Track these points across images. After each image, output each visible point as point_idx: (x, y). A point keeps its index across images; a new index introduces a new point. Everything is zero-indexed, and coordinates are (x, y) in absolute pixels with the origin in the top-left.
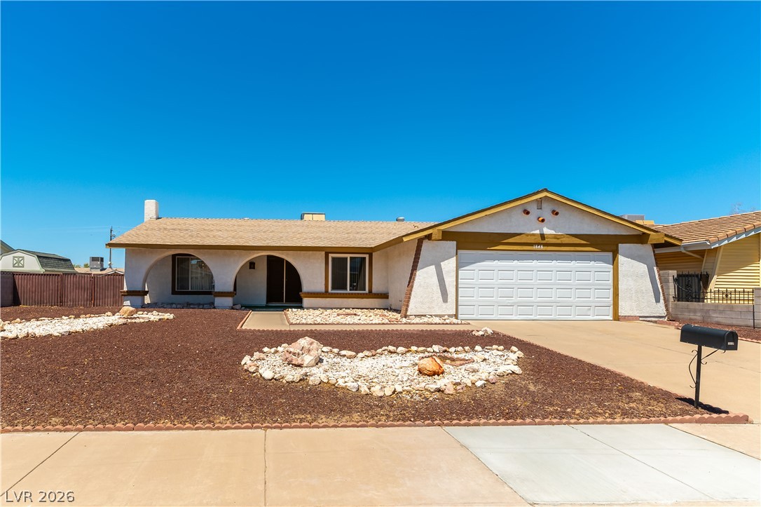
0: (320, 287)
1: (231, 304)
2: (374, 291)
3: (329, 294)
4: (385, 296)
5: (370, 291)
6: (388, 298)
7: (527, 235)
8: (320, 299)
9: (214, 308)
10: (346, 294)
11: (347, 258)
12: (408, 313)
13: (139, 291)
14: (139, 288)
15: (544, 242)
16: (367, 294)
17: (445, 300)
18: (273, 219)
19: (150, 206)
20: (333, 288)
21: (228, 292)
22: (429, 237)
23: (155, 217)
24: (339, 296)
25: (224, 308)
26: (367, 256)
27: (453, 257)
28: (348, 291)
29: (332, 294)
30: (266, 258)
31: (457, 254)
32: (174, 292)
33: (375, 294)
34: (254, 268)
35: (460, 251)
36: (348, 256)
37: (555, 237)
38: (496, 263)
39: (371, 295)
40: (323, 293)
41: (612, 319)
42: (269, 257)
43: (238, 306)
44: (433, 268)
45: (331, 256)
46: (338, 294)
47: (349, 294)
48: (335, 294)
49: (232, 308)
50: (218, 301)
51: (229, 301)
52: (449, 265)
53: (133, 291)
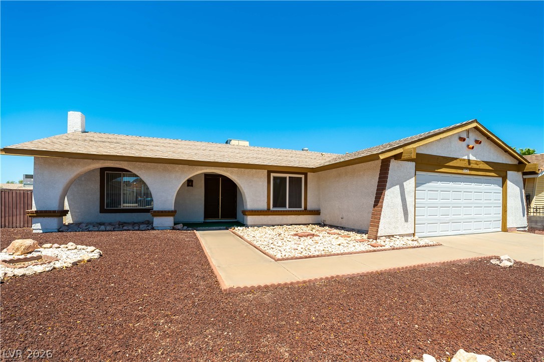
0: (263, 205)
1: (172, 224)
2: (309, 208)
3: (271, 211)
4: (317, 212)
5: (306, 208)
6: (320, 214)
7: (461, 160)
8: (263, 216)
9: (153, 229)
10: (286, 211)
11: (286, 178)
12: (379, 235)
13: (54, 212)
14: (54, 206)
15: (470, 167)
16: (303, 211)
17: (406, 220)
18: (205, 141)
19: (75, 119)
20: (274, 206)
21: (169, 212)
22: (398, 157)
23: (80, 130)
24: (280, 213)
25: (163, 229)
26: (303, 176)
27: (413, 177)
28: (287, 208)
29: (274, 211)
30: (203, 176)
31: (415, 175)
32: (102, 210)
33: (310, 211)
34: (192, 186)
35: (418, 173)
36: (288, 176)
37: (477, 163)
38: (439, 184)
39: (306, 212)
40: (266, 211)
41: (501, 230)
42: (207, 176)
43: (180, 226)
44: (398, 187)
45: (272, 175)
46: (279, 211)
47: (289, 211)
48: (276, 211)
49: (174, 229)
50: (157, 221)
51: (169, 221)
52: (410, 184)
53: (46, 212)
